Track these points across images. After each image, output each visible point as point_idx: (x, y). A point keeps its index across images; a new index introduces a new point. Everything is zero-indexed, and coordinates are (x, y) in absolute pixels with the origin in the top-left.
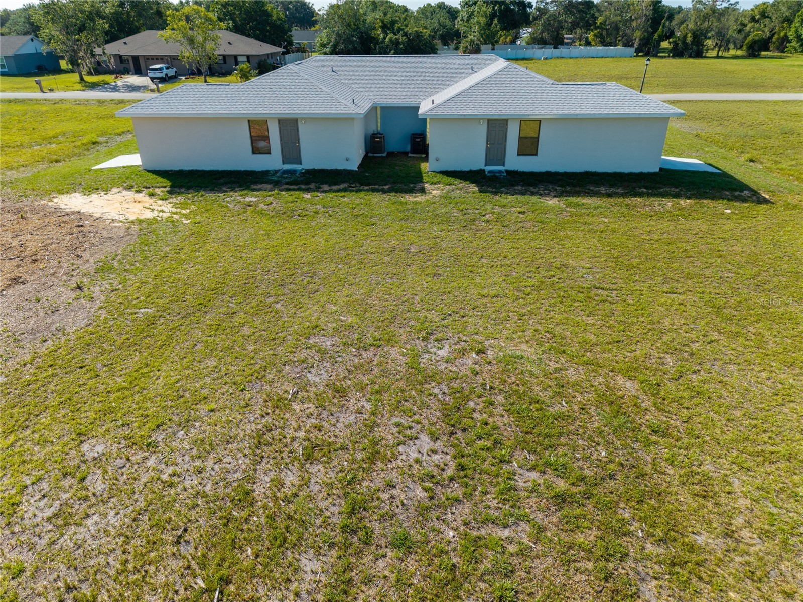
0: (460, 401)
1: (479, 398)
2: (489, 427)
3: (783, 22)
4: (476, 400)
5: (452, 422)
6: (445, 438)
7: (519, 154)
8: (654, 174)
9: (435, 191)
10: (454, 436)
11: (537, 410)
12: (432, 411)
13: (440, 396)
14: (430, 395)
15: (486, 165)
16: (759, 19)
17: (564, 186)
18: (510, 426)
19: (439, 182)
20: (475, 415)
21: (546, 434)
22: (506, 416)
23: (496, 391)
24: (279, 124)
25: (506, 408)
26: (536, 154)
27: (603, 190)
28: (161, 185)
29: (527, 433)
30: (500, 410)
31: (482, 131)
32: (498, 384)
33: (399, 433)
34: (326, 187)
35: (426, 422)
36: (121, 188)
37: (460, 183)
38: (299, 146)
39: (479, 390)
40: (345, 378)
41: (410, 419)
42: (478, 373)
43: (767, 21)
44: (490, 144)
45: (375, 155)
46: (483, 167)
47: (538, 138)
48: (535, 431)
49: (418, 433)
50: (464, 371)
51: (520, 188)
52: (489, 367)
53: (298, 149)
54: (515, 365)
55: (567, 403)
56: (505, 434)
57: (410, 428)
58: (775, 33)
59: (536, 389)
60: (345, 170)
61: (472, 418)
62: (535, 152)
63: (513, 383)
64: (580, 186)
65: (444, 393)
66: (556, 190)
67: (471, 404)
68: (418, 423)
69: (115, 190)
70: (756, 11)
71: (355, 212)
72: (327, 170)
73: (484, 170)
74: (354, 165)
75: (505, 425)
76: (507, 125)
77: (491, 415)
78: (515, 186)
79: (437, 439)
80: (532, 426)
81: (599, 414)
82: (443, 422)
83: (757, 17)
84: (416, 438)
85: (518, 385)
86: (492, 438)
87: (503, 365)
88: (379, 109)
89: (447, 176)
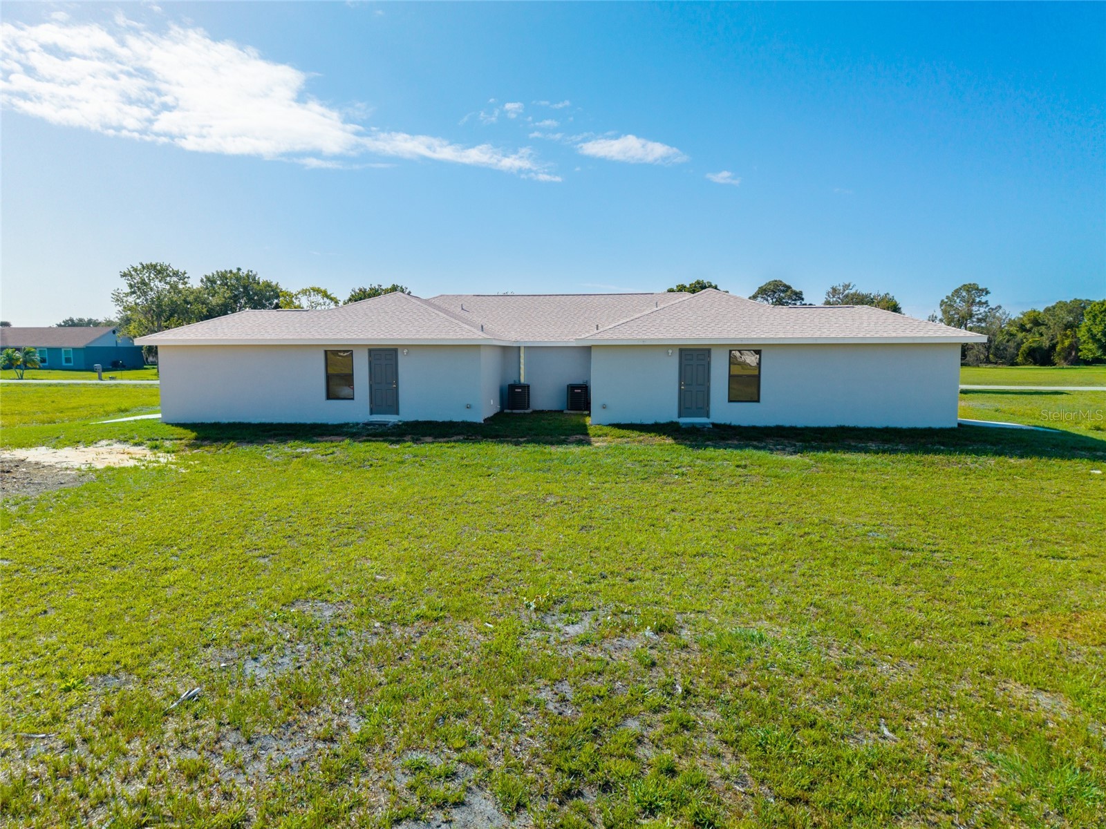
0: (603, 717)
1: (656, 712)
2: (679, 780)
3: (1065, 329)
4: (649, 717)
5: (573, 765)
6: (543, 806)
7: (730, 401)
8: (952, 429)
9: (598, 443)
10: (571, 803)
11: (815, 743)
12: (523, 737)
13: (551, 707)
14: (528, 703)
15: (680, 416)
16: (1031, 328)
17: (809, 442)
18: (742, 781)
19: (606, 435)
20: (641, 752)
21: (851, 806)
22: (729, 756)
23: (700, 700)
24: (370, 355)
25: (728, 737)
26: (758, 401)
27: (873, 446)
28: (176, 436)
29: (793, 801)
30: (710, 741)
31: (672, 366)
32: (703, 684)
33: (412, 788)
34: (429, 439)
35: (498, 765)
36: (114, 440)
37: (639, 436)
38: (397, 388)
39: (656, 698)
40: (333, 671)
41: (456, 756)
42: (654, 664)
43: (1043, 329)
44: (684, 385)
45: (515, 411)
46: (675, 418)
47: (759, 377)
48: (816, 795)
49: (469, 789)
50: (621, 658)
51: (736, 442)
52: (683, 655)
53: (396, 392)
54: (747, 652)
55: (893, 731)
56: (727, 802)
57: (451, 776)
58: (1057, 343)
59: (805, 698)
60: (463, 422)
61: (633, 759)
62: (756, 399)
63: (744, 685)
64: (833, 442)
65: (564, 700)
66: (795, 445)
67: (633, 726)
68: (475, 764)
69: (104, 442)
70: (1025, 319)
71: (465, 462)
72: (437, 423)
73: (677, 423)
74: (479, 417)
75: (726, 777)
76: (709, 356)
77: (686, 752)
78: (728, 439)
79: (520, 806)
80: (805, 782)
81: (992, 762)
82: (548, 763)
83: (1028, 326)
84: (459, 804)
85: (755, 689)
86: (687, 811)
87: (716, 652)
88: (522, 351)
89: (619, 428)
